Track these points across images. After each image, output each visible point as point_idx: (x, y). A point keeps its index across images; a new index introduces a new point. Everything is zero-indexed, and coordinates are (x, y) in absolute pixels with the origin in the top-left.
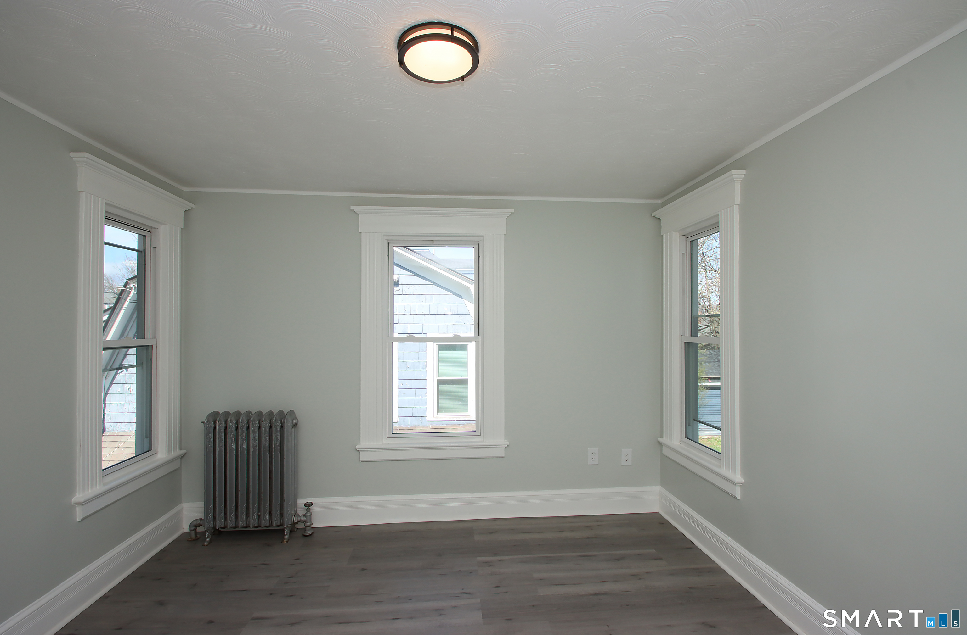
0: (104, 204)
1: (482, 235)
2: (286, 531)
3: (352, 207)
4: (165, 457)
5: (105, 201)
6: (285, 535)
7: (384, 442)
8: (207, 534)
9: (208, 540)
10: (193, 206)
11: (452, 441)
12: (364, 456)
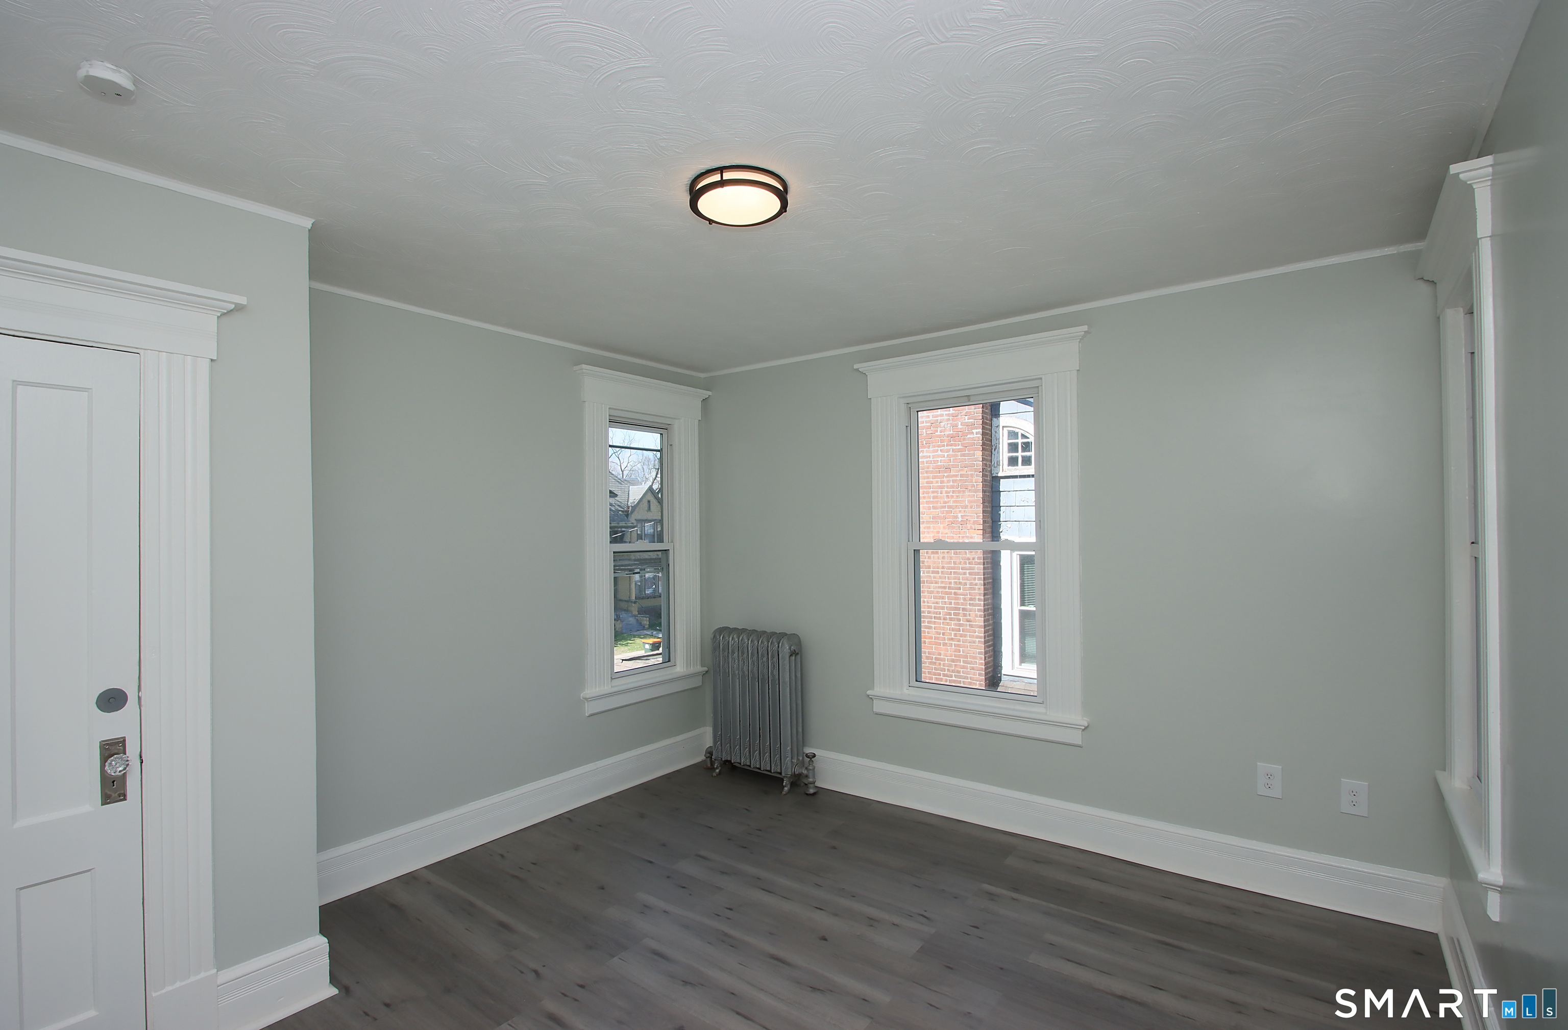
0: (608, 409)
1: (1038, 377)
2: (785, 782)
3: (856, 366)
4: (683, 671)
5: (608, 407)
6: (783, 787)
7: (905, 691)
8: (716, 764)
9: (718, 771)
10: (710, 393)
11: (1018, 707)
12: (878, 707)
